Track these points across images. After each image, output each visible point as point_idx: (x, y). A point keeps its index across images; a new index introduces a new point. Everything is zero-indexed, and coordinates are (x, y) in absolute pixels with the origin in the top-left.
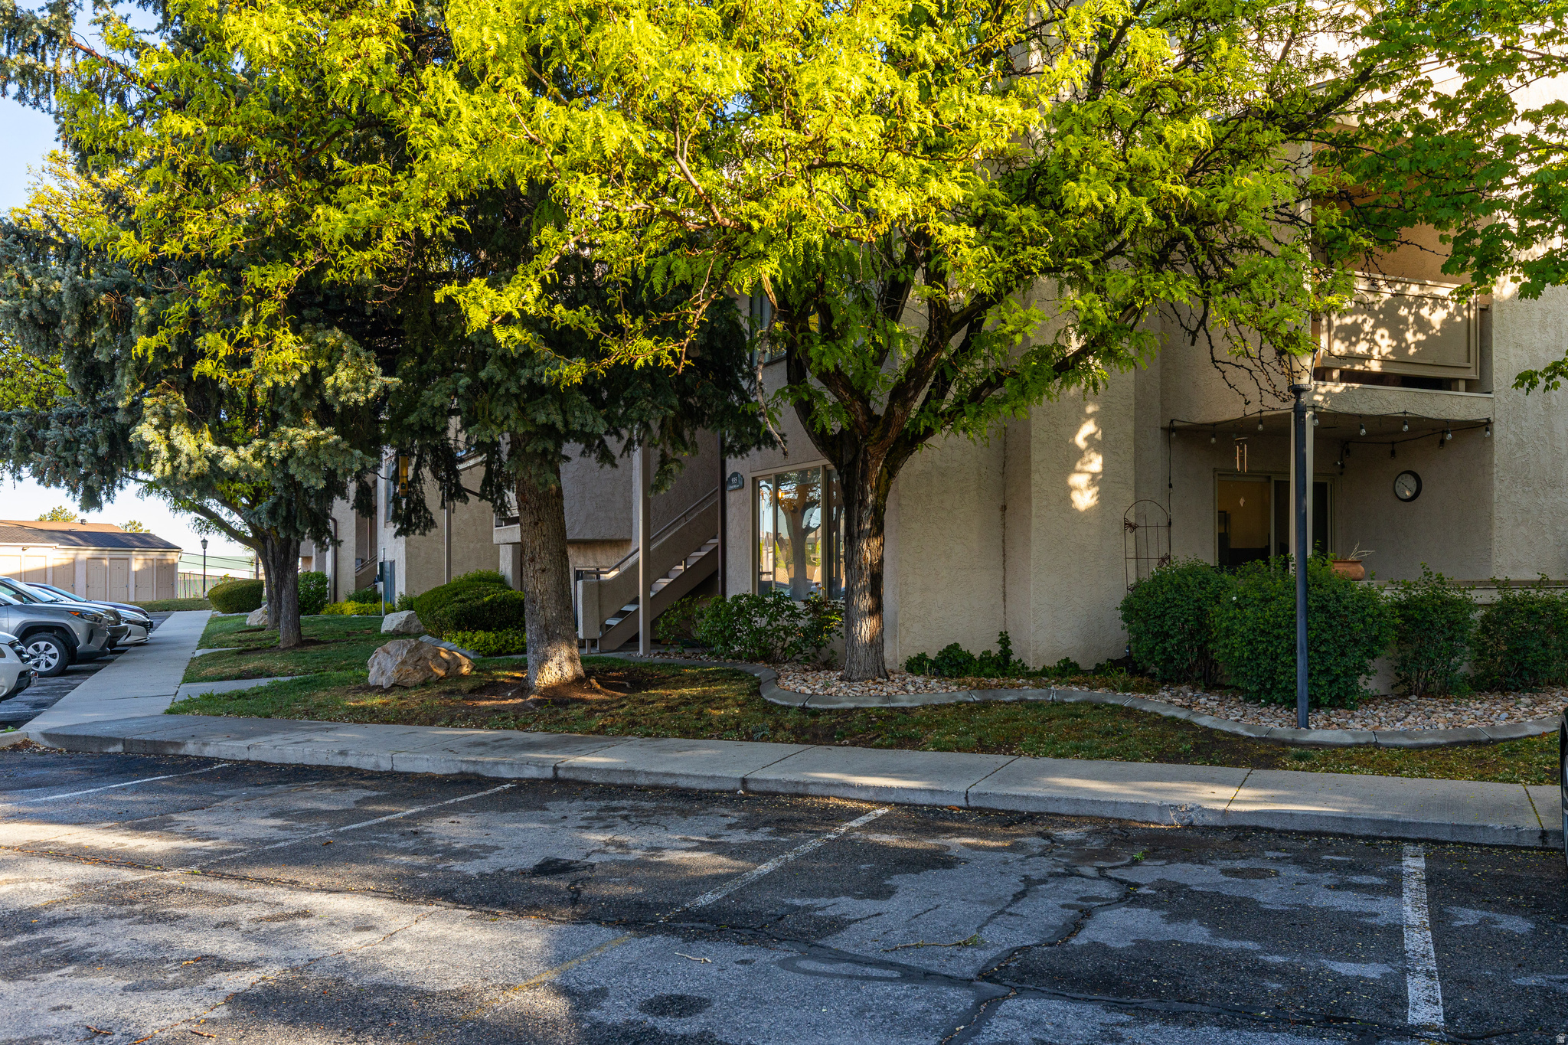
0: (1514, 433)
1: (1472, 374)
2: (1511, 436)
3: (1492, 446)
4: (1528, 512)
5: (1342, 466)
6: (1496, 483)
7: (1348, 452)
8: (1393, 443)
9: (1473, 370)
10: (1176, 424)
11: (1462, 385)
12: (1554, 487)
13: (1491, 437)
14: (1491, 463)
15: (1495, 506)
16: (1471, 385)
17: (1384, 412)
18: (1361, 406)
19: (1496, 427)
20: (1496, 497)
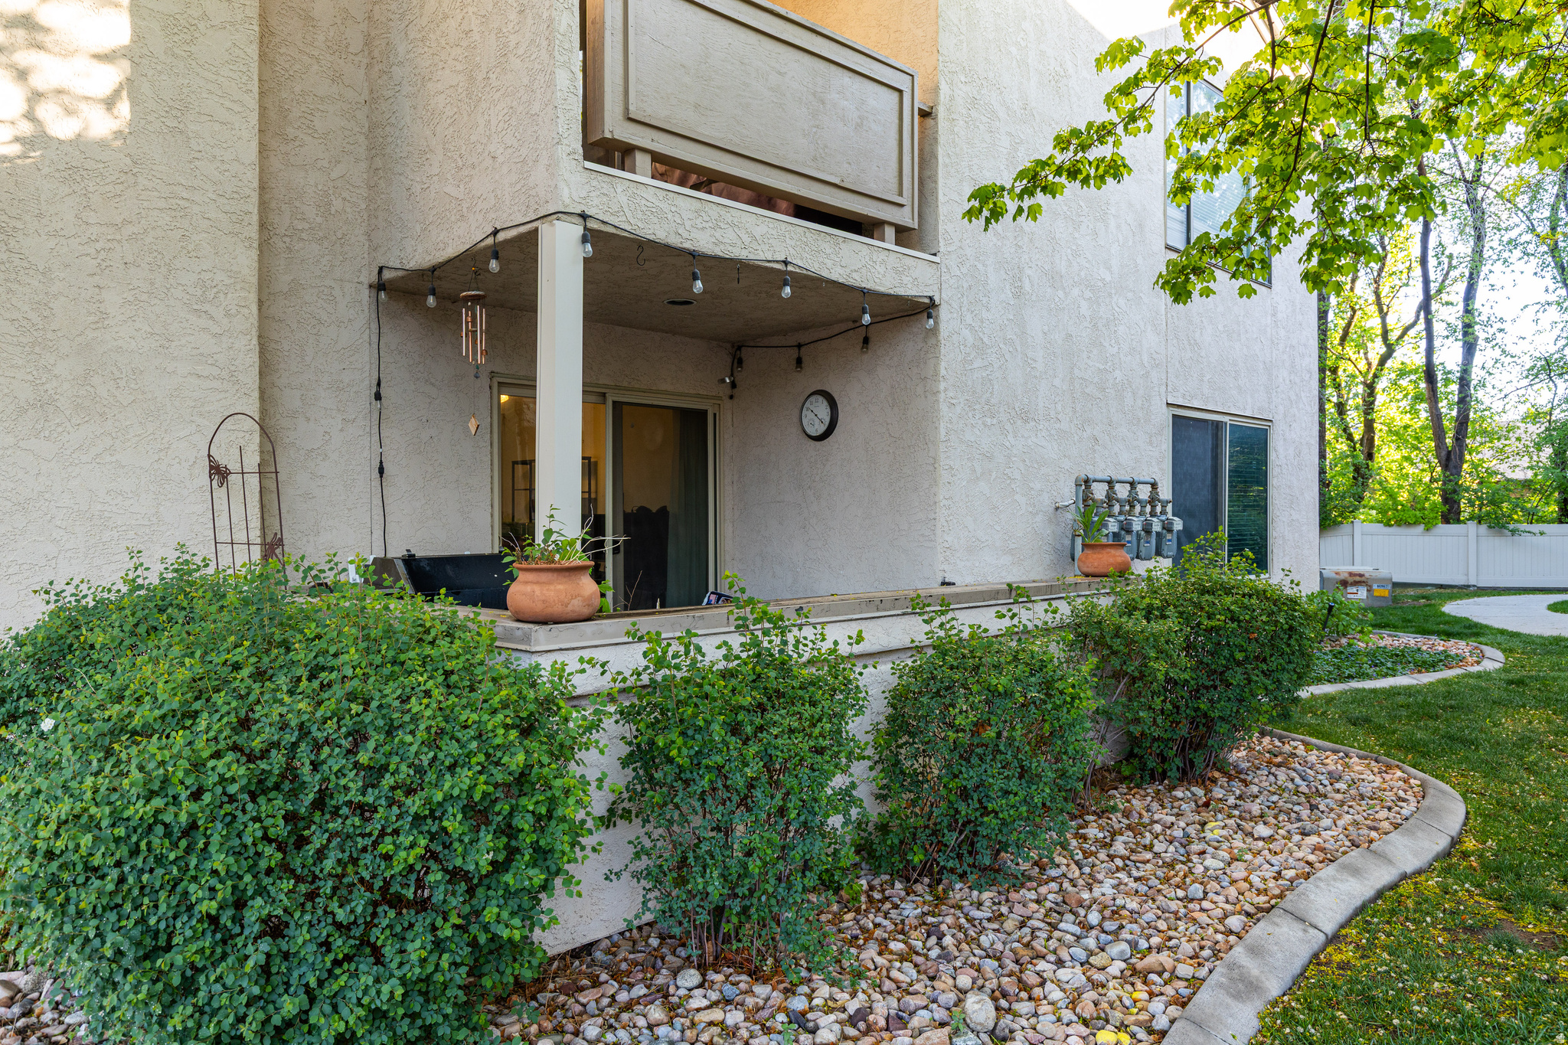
0: (971, 327)
1: (906, 217)
2: (966, 332)
3: (937, 345)
4: (990, 458)
5: (733, 385)
6: (944, 408)
7: (740, 362)
8: (799, 346)
9: (907, 210)
10: (387, 275)
11: (890, 232)
12: (1026, 421)
13: (934, 331)
14: (936, 373)
15: (942, 447)
16: (904, 236)
17: (743, 254)
18: (695, 234)
19: (944, 313)
20: (943, 431)
